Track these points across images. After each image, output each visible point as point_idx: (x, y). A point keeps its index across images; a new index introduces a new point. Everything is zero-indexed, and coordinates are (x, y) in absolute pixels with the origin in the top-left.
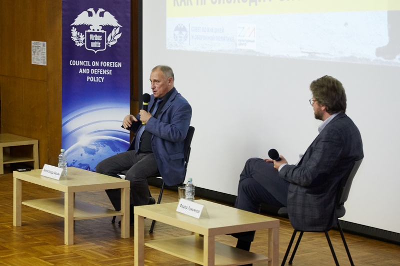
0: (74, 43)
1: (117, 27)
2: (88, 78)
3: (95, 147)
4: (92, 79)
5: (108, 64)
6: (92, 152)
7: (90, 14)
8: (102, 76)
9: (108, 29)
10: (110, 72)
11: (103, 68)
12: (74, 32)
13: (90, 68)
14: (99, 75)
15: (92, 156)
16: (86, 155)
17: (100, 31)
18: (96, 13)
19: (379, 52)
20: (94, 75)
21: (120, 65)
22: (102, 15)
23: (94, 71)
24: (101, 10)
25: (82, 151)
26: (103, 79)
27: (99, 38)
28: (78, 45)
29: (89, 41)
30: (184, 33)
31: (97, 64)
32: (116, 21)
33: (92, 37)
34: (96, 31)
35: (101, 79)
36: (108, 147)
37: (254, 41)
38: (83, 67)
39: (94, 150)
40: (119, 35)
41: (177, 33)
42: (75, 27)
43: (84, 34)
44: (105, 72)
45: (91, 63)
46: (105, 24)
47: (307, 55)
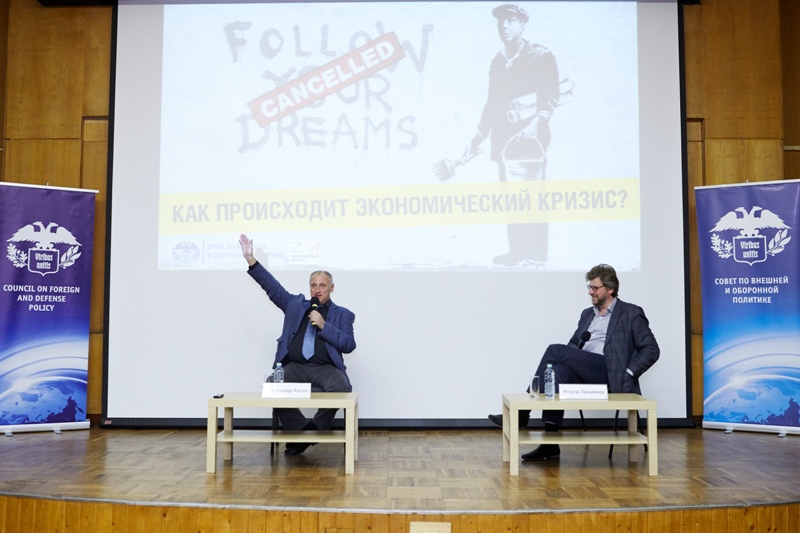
1: (75, 246)
2: (31, 307)
4: (37, 308)
5: (60, 289)
8: (51, 303)
9: (63, 247)
10: (62, 299)
11: (53, 294)
12: (12, 250)
13: (34, 294)
14: (47, 303)
17: (51, 250)
18: (46, 227)
20: (39, 303)
21: (78, 290)
22: (54, 230)
23: (38, 298)
24: (53, 225)
26: (52, 307)
27: (49, 257)
28: (18, 265)
29: (34, 262)
30: (193, 252)
31: (45, 289)
32: (74, 238)
33: (38, 257)
34: (44, 249)
35: (49, 308)
36: (56, 391)
37: (317, 256)
38: (22, 293)
40: (78, 256)
41: (179, 251)
43: (26, 252)
44: (55, 298)
45: (35, 288)
46: (57, 241)
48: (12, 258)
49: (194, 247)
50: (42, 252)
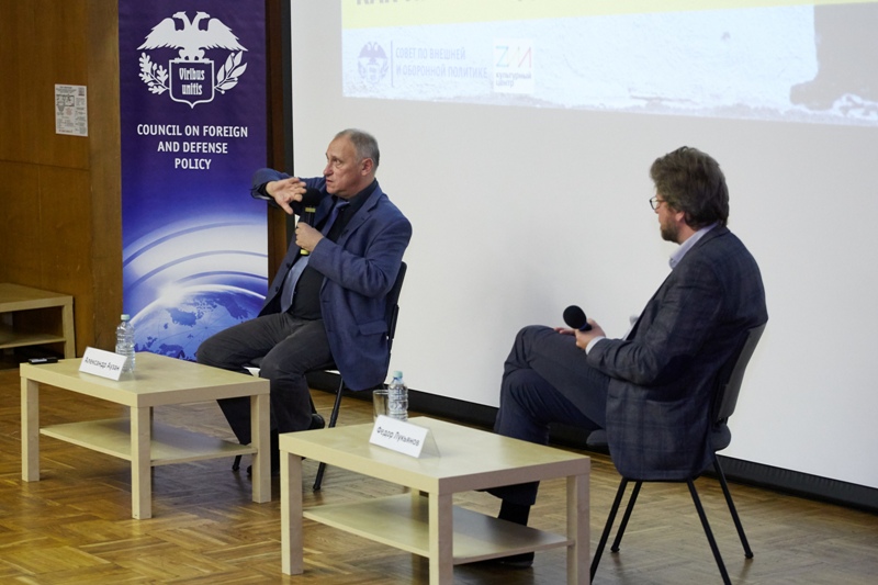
0: (146, 86)
1: (236, 52)
2: (177, 161)
3: (193, 310)
4: (185, 164)
5: (219, 131)
6: (189, 320)
7: (179, 25)
8: (207, 156)
9: (219, 55)
10: (223, 149)
11: (208, 139)
12: (146, 64)
13: (181, 139)
14: (200, 155)
15: (187, 328)
16: (174, 327)
17: (201, 61)
18: (191, 21)
19: (798, 94)
20: (189, 155)
21: (245, 132)
22: (203, 25)
23: (189, 147)
24: (202, 15)
25: (167, 317)
26: (208, 164)
27: (199, 75)
28: (155, 90)
29: (178, 83)
30: (380, 61)
31: (196, 131)
32: (234, 38)
33: (183, 74)
34: (192, 60)
35: (203, 164)
36: (221, 309)
37: (529, 77)
38: (165, 138)
39: (193, 314)
40: (242, 70)
41: (365, 61)
42: (148, 52)
43: (166, 67)
44: (212, 147)
45: (182, 130)
46: (210, 44)
47: (643, 103)
48: (146, 78)
49: (381, 53)
50: (188, 66)
